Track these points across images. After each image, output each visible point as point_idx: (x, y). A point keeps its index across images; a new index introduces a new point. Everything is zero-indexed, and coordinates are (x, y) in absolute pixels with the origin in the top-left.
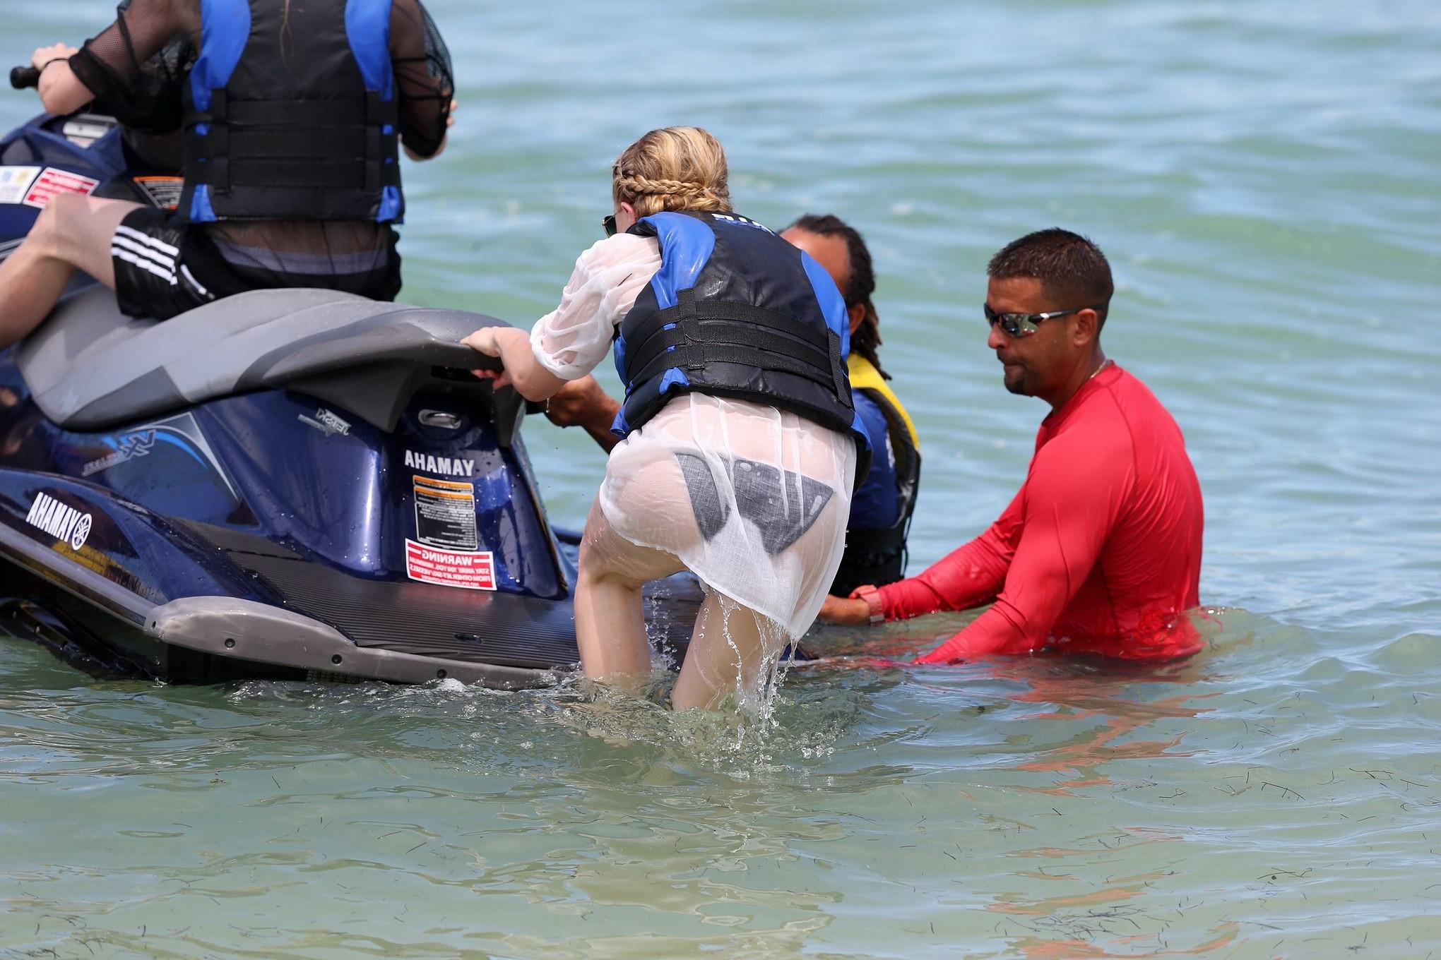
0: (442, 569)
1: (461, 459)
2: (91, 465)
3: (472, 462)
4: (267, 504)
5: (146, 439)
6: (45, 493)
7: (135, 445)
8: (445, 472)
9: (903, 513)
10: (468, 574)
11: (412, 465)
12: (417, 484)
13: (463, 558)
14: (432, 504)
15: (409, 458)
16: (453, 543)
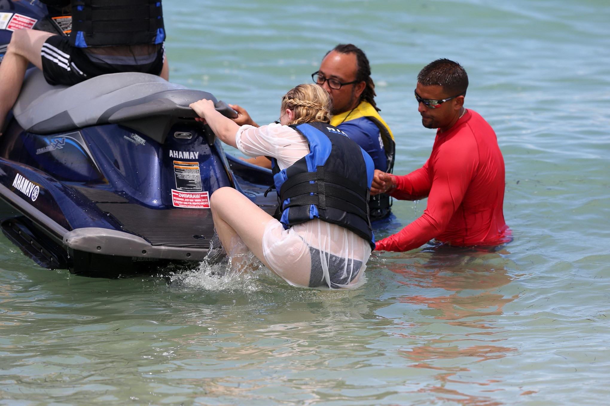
0: (187, 201)
1: (193, 152)
2: (39, 150)
3: (198, 153)
4: (112, 174)
5: (61, 141)
6: (20, 174)
7: (57, 144)
8: (187, 158)
9: (389, 167)
10: (198, 202)
11: (173, 156)
12: (175, 164)
13: (196, 195)
14: (182, 172)
15: (171, 153)
16: (191, 189)
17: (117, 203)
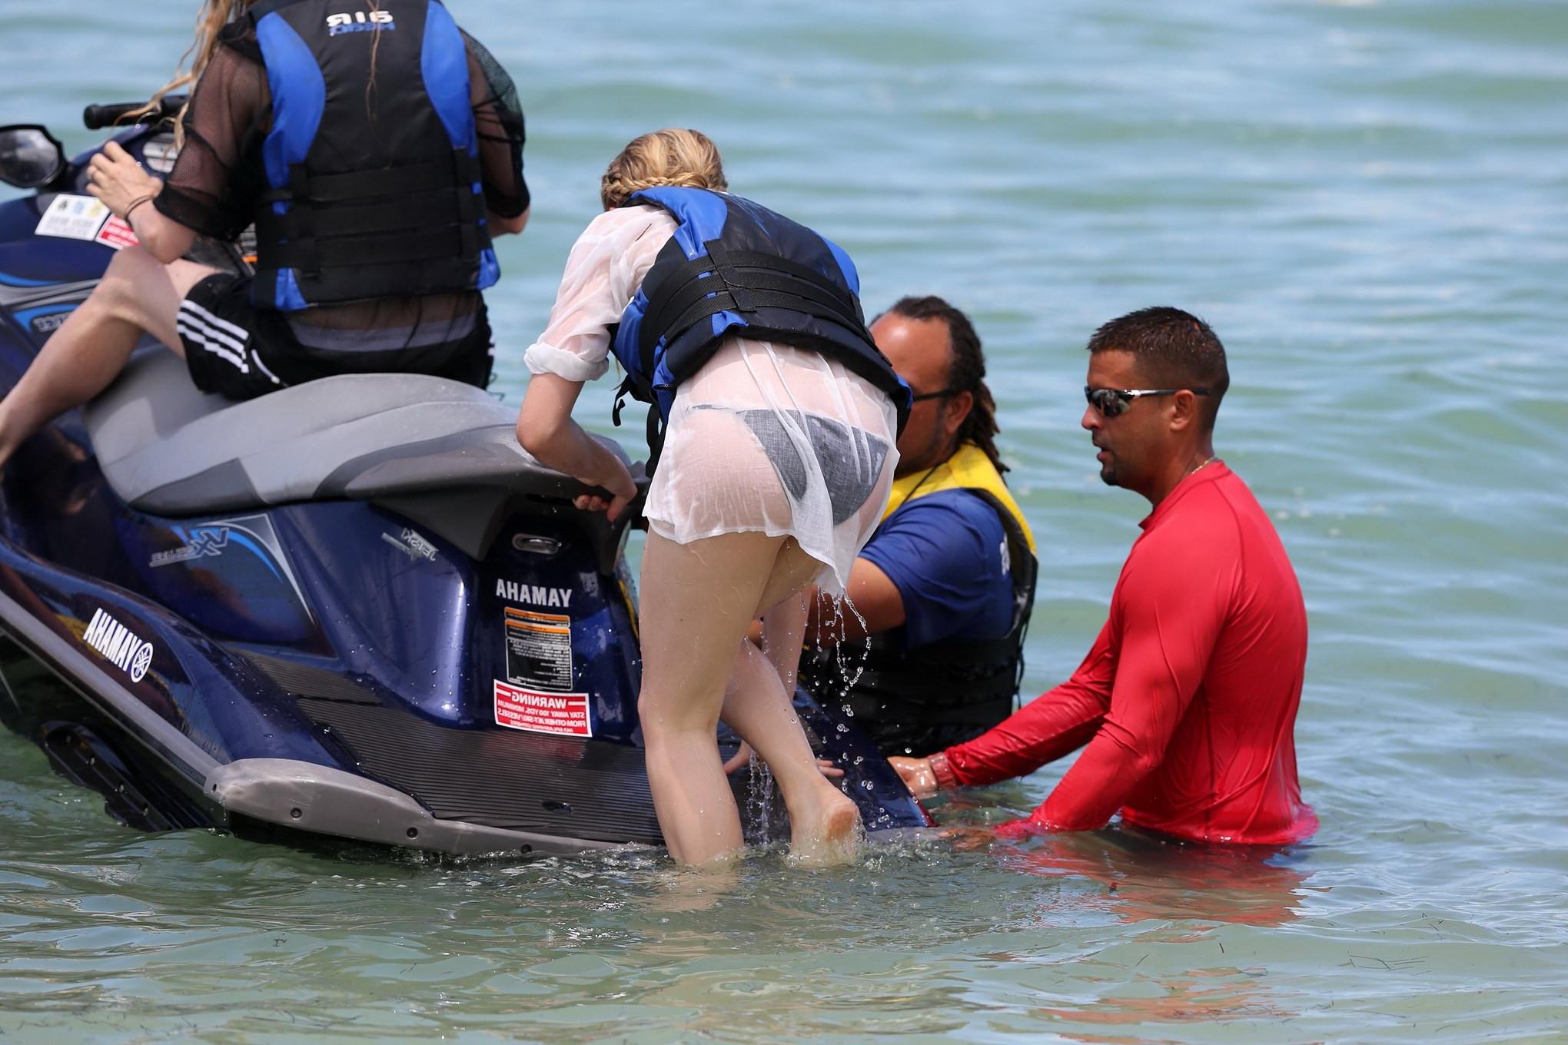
0: (533, 713)
1: (558, 588)
2: (159, 555)
3: (569, 592)
4: (344, 632)
5: (218, 536)
6: (104, 610)
7: (207, 542)
8: (540, 603)
9: (1017, 622)
10: (561, 719)
11: (504, 596)
12: (509, 617)
13: (556, 700)
14: (525, 639)
15: (501, 588)
16: (546, 683)
17: (350, 702)
